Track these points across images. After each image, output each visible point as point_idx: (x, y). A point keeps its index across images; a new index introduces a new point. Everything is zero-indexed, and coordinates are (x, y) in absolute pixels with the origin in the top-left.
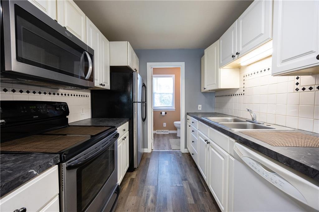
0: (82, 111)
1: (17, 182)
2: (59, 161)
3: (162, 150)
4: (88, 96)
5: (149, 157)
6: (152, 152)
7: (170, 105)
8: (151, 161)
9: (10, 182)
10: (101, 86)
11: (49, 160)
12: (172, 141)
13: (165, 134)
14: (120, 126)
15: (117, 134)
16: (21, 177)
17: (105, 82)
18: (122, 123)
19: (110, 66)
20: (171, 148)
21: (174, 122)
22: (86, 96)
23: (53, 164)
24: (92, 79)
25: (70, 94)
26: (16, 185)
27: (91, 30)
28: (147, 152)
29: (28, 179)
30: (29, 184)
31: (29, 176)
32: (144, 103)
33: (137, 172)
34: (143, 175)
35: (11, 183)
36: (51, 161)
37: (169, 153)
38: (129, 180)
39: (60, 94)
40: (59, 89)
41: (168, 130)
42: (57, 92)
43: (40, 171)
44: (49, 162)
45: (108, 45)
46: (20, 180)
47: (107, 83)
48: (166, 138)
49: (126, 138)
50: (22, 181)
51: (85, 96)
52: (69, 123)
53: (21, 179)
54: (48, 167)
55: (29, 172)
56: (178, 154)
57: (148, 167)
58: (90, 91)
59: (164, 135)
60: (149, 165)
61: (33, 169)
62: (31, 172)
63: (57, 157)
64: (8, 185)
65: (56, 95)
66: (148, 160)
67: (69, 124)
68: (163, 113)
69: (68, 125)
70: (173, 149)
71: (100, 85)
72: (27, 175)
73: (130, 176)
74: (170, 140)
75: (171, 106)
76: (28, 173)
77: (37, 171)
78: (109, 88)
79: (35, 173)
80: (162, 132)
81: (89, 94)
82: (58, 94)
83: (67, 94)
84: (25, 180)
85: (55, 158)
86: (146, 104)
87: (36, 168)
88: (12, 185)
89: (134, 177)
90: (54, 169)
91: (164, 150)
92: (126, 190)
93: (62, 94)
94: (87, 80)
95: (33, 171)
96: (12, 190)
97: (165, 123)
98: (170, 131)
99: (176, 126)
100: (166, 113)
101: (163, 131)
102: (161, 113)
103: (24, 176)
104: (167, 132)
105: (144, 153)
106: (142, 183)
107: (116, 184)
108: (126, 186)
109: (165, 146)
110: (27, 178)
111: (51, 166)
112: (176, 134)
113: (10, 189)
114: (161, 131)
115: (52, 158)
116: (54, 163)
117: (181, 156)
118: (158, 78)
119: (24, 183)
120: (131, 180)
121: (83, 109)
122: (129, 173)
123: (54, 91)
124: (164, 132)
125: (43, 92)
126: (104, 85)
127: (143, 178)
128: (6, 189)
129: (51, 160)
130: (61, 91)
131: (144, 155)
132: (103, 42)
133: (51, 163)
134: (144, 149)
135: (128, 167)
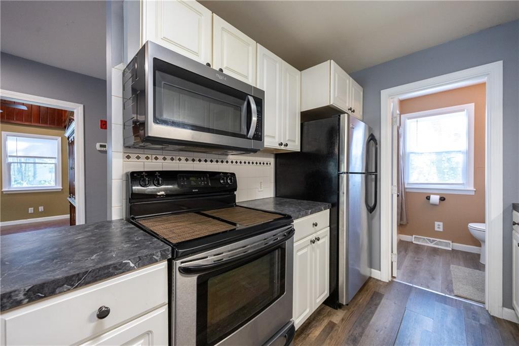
0: (260, 185)
1: (106, 271)
2: (170, 256)
3: (421, 285)
4: (270, 164)
5: (382, 291)
6: (391, 282)
7: (459, 179)
8: (384, 301)
9: (98, 269)
10: (283, 147)
11: (154, 252)
12: (459, 271)
13: (438, 249)
14: (303, 216)
15: (292, 230)
16: (112, 266)
17: (289, 140)
18: (310, 211)
19: (301, 112)
20: (451, 291)
21: (470, 224)
22: (267, 164)
23: (160, 259)
24: (258, 136)
25: (243, 162)
26: (105, 275)
27: (265, 61)
28: (379, 279)
29: (121, 271)
30: (122, 278)
31: (123, 267)
32: (371, 174)
33: (345, 311)
34: (357, 326)
35: (99, 271)
36: (157, 254)
37: (444, 300)
38: (325, 323)
39: (230, 161)
40: (228, 155)
41: (449, 242)
42: (225, 159)
43: (138, 264)
44: (154, 255)
45: (298, 77)
46: (110, 270)
47: (294, 141)
48: (439, 260)
49: (318, 240)
50: (113, 271)
51: (265, 163)
52: (236, 201)
53: (112, 270)
54: (152, 261)
55: (124, 262)
56: (474, 312)
57: (373, 313)
58: (273, 156)
59: (435, 251)
60: (376, 308)
61: (129, 260)
62: (126, 263)
63: (168, 249)
64: (95, 272)
65: (225, 163)
66: (376, 297)
67: (237, 204)
68: (435, 199)
69: (235, 204)
70: (456, 292)
71: (279, 145)
72: (120, 265)
73: (329, 315)
74: (453, 267)
75: (461, 182)
76: (122, 263)
77: (135, 264)
78: (298, 149)
79: (132, 265)
80: (432, 242)
81: (272, 160)
82: (227, 162)
83: (239, 161)
84: (117, 272)
85: (164, 251)
86: (376, 176)
87: (134, 259)
88: (100, 273)
89: (336, 322)
90: (160, 266)
91: (428, 287)
92: (313, 340)
93: (232, 162)
94: (250, 139)
95: (129, 263)
96: (100, 280)
97: (441, 224)
98: (454, 244)
99: (476, 234)
100: (442, 199)
101: (434, 241)
102: (428, 198)
103: (116, 266)
104: (447, 246)
105: (370, 278)
106: (349, 342)
107: (289, 322)
108: (316, 332)
109: (433, 279)
110: (120, 269)
111: (156, 261)
112: (479, 255)
113: (98, 278)
114: (429, 240)
115: (159, 250)
116: (161, 257)
117: (483, 322)
118: (418, 119)
119: (115, 275)
120: (328, 324)
121: (261, 183)
122: (328, 309)
123: (222, 157)
124: (435, 244)
125: (203, 159)
126: (286, 145)
127: (355, 332)
128: (92, 277)
129: (157, 252)
130: (231, 157)
131: (371, 283)
132: (288, 75)
133: (157, 256)
134: (373, 270)
135: (328, 295)
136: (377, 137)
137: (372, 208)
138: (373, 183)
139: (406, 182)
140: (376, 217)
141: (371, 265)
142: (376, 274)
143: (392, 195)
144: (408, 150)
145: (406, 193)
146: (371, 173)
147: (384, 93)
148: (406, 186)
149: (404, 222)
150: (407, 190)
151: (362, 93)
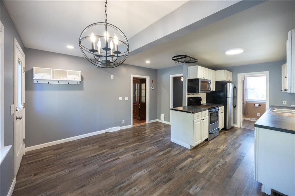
3: (249, 128)
6: (240, 128)
18: (221, 106)
19: (216, 81)
47: (214, 89)
49: (222, 113)
67: (202, 104)
68: (257, 105)
78: (215, 91)
91: (251, 129)
94: (209, 91)
97: (259, 114)
100: (260, 105)
102: (255, 105)
108: (222, 133)
114: (255, 119)
134: (235, 125)
135: (224, 127)
136: (236, 86)
137: (235, 106)
138: (235, 100)
139: (247, 99)
140: (236, 110)
141: (234, 123)
142: (236, 126)
143: (241, 103)
144: (248, 87)
145: (247, 103)
146: (235, 97)
147: (239, 75)
148: (247, 101)
149: (246, 113)
150: (247, 102)
151: (232, 74)
